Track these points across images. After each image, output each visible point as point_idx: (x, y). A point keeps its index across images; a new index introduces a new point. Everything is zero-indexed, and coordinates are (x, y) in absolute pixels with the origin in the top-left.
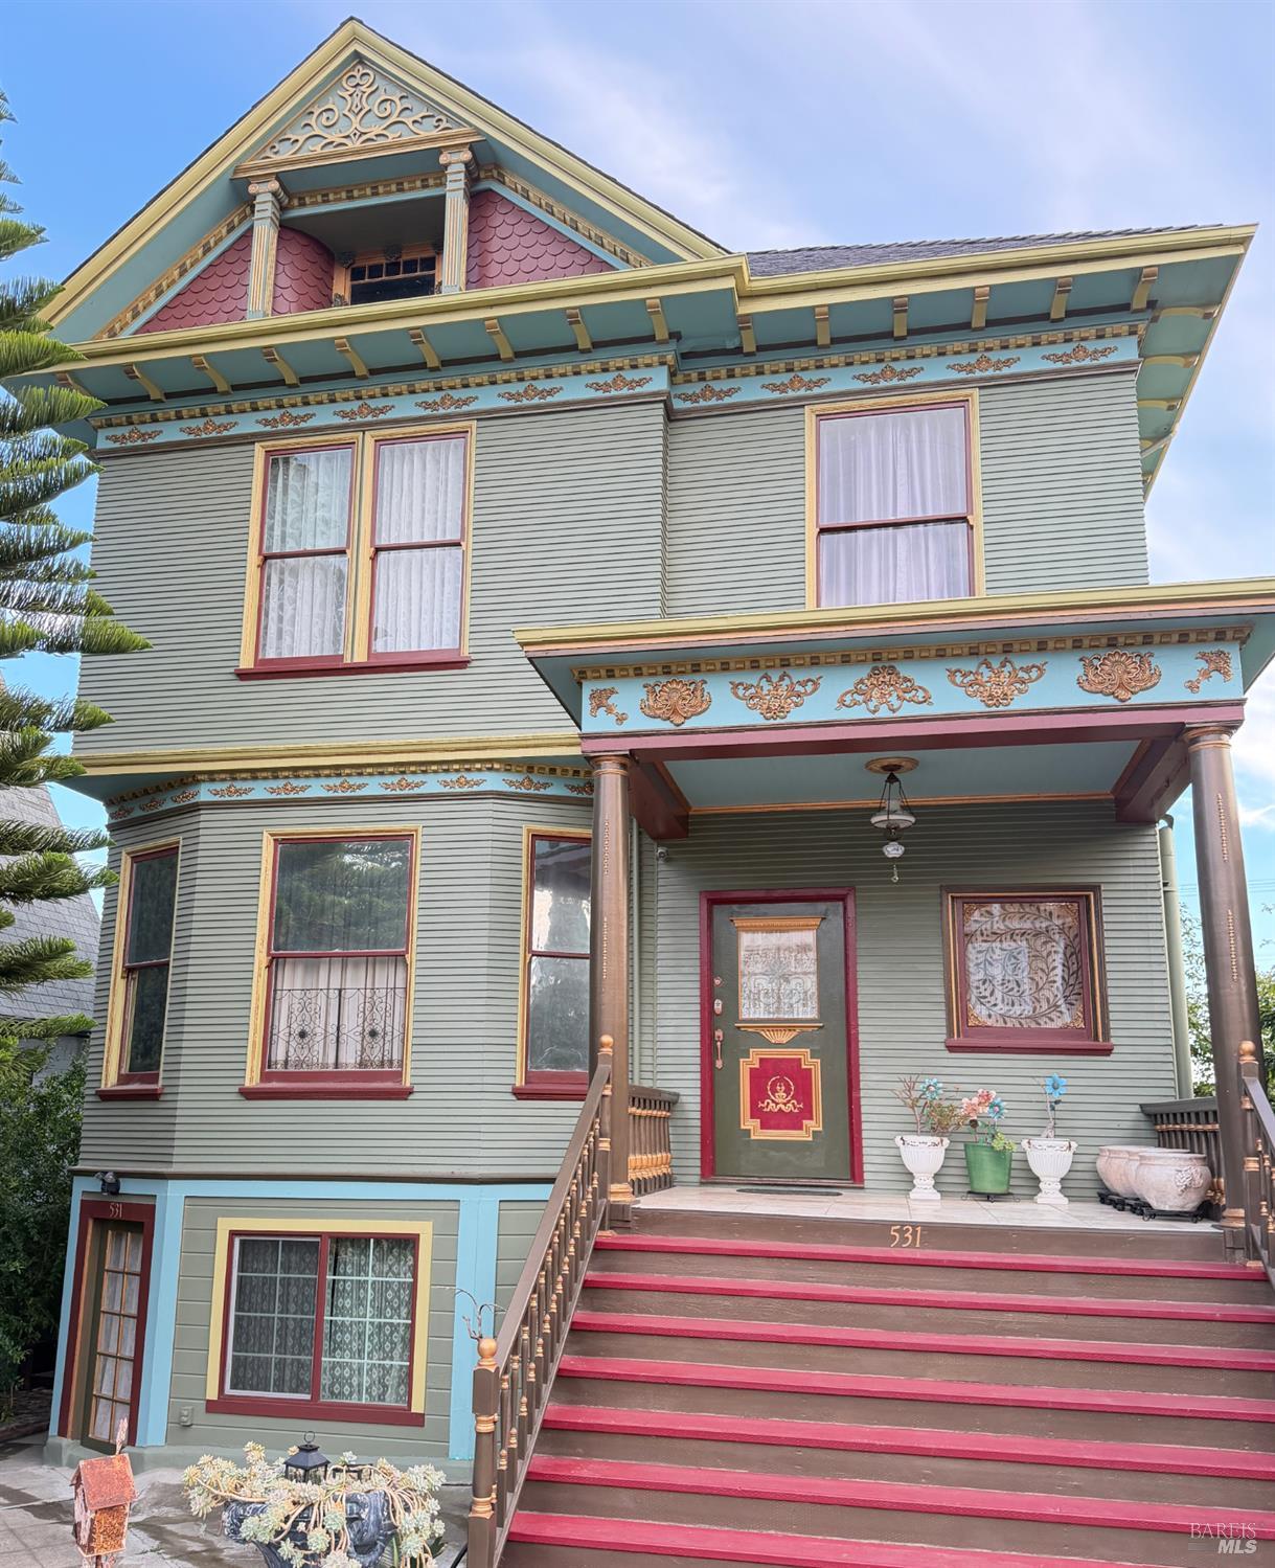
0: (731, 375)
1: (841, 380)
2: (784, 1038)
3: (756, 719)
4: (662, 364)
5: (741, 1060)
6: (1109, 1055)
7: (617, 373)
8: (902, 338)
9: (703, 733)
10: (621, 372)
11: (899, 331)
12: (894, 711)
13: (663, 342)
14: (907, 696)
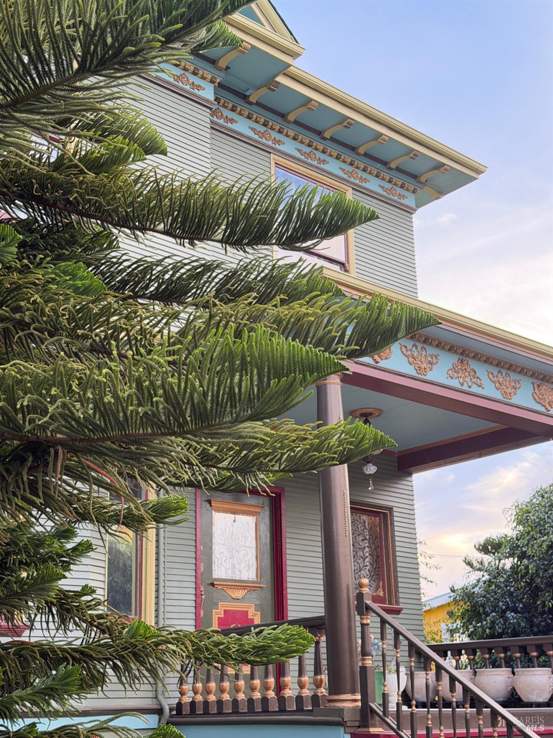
0: (233, 109)
1: (289, 147)
2: (239, 594)
3: (411, 371)
4: (212, 81)
5: (214, 611)
6: (398, 614)
7: (183, 72)
8: (325, 139)
9: (390, 372)
10: (186, 73)
11: (327, 135)
12: (470, 387)
13: (220, 69)
14: (475, 380)
